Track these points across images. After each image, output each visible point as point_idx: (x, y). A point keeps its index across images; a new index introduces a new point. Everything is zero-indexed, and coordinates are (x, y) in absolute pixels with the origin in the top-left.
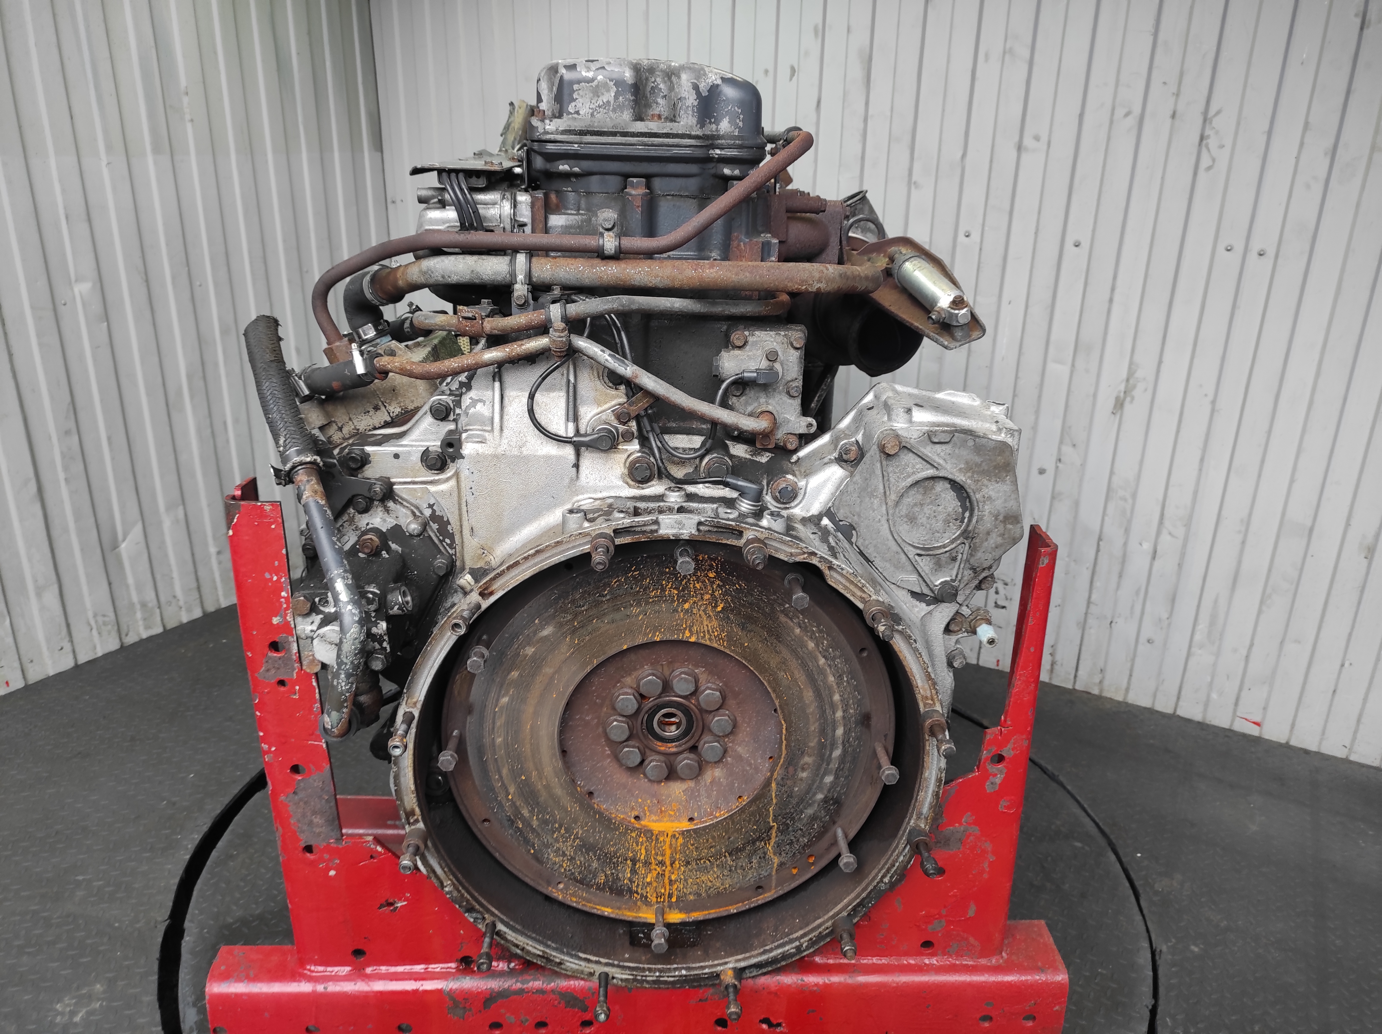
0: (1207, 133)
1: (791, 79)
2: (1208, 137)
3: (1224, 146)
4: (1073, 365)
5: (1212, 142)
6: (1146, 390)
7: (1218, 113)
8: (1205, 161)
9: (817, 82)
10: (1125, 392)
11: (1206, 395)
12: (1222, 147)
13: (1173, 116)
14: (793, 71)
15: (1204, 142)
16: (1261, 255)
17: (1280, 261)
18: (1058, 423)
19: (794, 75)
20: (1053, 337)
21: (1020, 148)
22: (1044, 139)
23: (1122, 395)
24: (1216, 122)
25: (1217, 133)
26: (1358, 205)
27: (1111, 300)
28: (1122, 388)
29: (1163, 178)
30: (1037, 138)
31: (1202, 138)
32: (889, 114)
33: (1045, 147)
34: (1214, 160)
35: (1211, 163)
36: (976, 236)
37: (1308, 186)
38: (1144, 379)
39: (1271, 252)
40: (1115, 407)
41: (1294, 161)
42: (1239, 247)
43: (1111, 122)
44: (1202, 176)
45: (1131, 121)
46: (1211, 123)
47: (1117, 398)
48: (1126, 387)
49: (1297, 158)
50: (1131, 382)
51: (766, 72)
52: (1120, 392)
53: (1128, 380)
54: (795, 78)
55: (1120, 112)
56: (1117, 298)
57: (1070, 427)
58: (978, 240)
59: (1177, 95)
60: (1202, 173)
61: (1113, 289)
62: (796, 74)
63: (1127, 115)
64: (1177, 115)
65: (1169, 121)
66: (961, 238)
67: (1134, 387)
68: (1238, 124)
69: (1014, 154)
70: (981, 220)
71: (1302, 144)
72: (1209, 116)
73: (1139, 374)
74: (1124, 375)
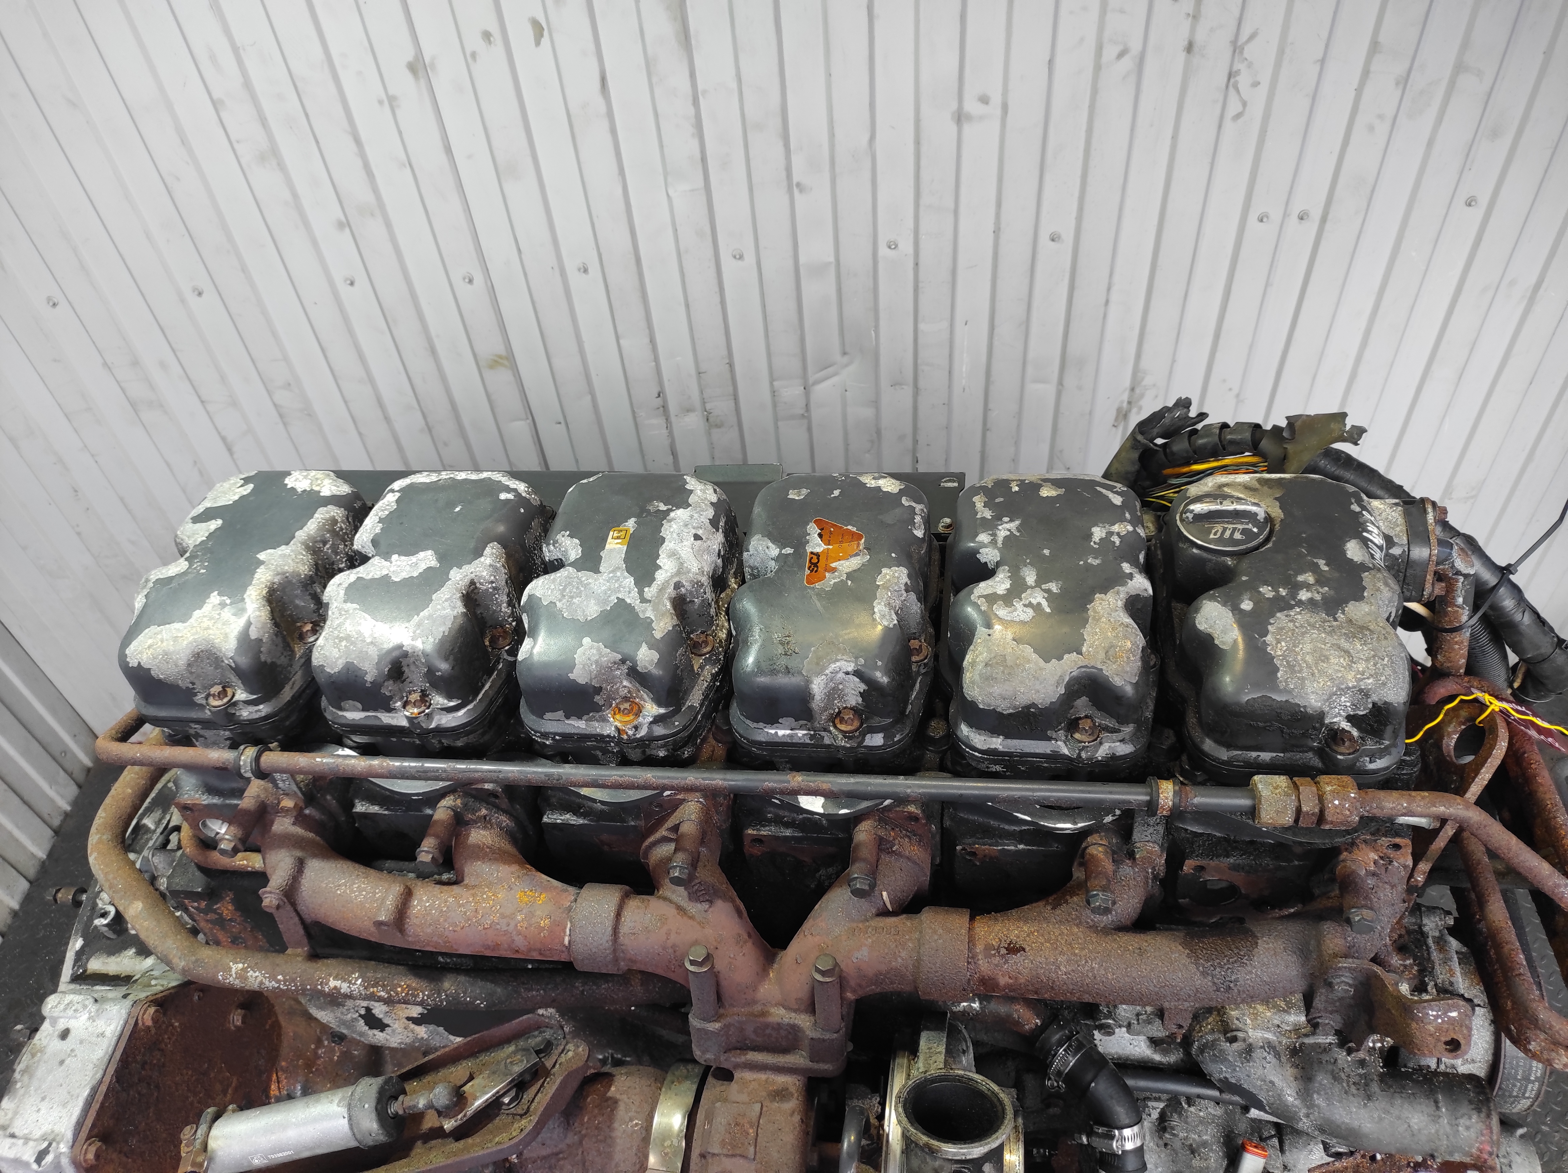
0: (1235, 69)
1: (538, 43)
2: (1238, 72)
3: (1259, 83)
4: (1060, 383)
5: (1243, 81)
6: (1156, 397)
7: (1252, 37)
8: (1234, 106)
9: (591, 47)
10: (1129, 403)
11: (1230, 389)
12: (1256, 84)
13: (1190, 48)
14: (538, 30)
15: (1232, 80)
16: (1302, 219)
17: (1328, 226)
18: (1045, 448)
19: (542, 36)
20: (1031, 355)
21: (960, 118)
22: (996, 99)
23: (1125, 405)
24: (1249, 51)
25: (1250, 65)
26: (1430, 143)
27: (1107, 302)
28: (1125, 397)
29: (1175, 138)
30: (984, 100)
31: (1230, 75)
32: (734, 85)
33: (998, 112)
34: (1244, 104)
35: (1240, 108)
36: (906, 246)
37: (1371, 128)
38: (1154, 385)
39: (1316, 214)
40: (1116, 419)
41: (1353, 94)
42: (1276, 215)
43: (1098, 68)
44: (1229, 126)
45: (1127, 63)
46: (1241, 52)
47: (1119, 410)
48: (1130, 396)
49: (1359, 91)
50: (1138, 391)
51: (487, 36)
52: (1122, 402)
53: (1133, 389)
54: (546, 40)
55: (1111, 52)
56: (1114, 297)
57: (1061, 451)
58: (910, 250)
59: (1195, 17)
60: (1228, 124)
61: (1109, 289)
62: (546, 33)
63: (1121, 55)
64: (1196, 49)
65: (1182, 55)
66: (883, 251)
67: (1142, 396)
68: (1281, 52)
69: (954, 128)
70: (910, 223)
71: (1366, 73)
72: (1239, 43)
73: (1148, 381)
74: (1127, 383)
